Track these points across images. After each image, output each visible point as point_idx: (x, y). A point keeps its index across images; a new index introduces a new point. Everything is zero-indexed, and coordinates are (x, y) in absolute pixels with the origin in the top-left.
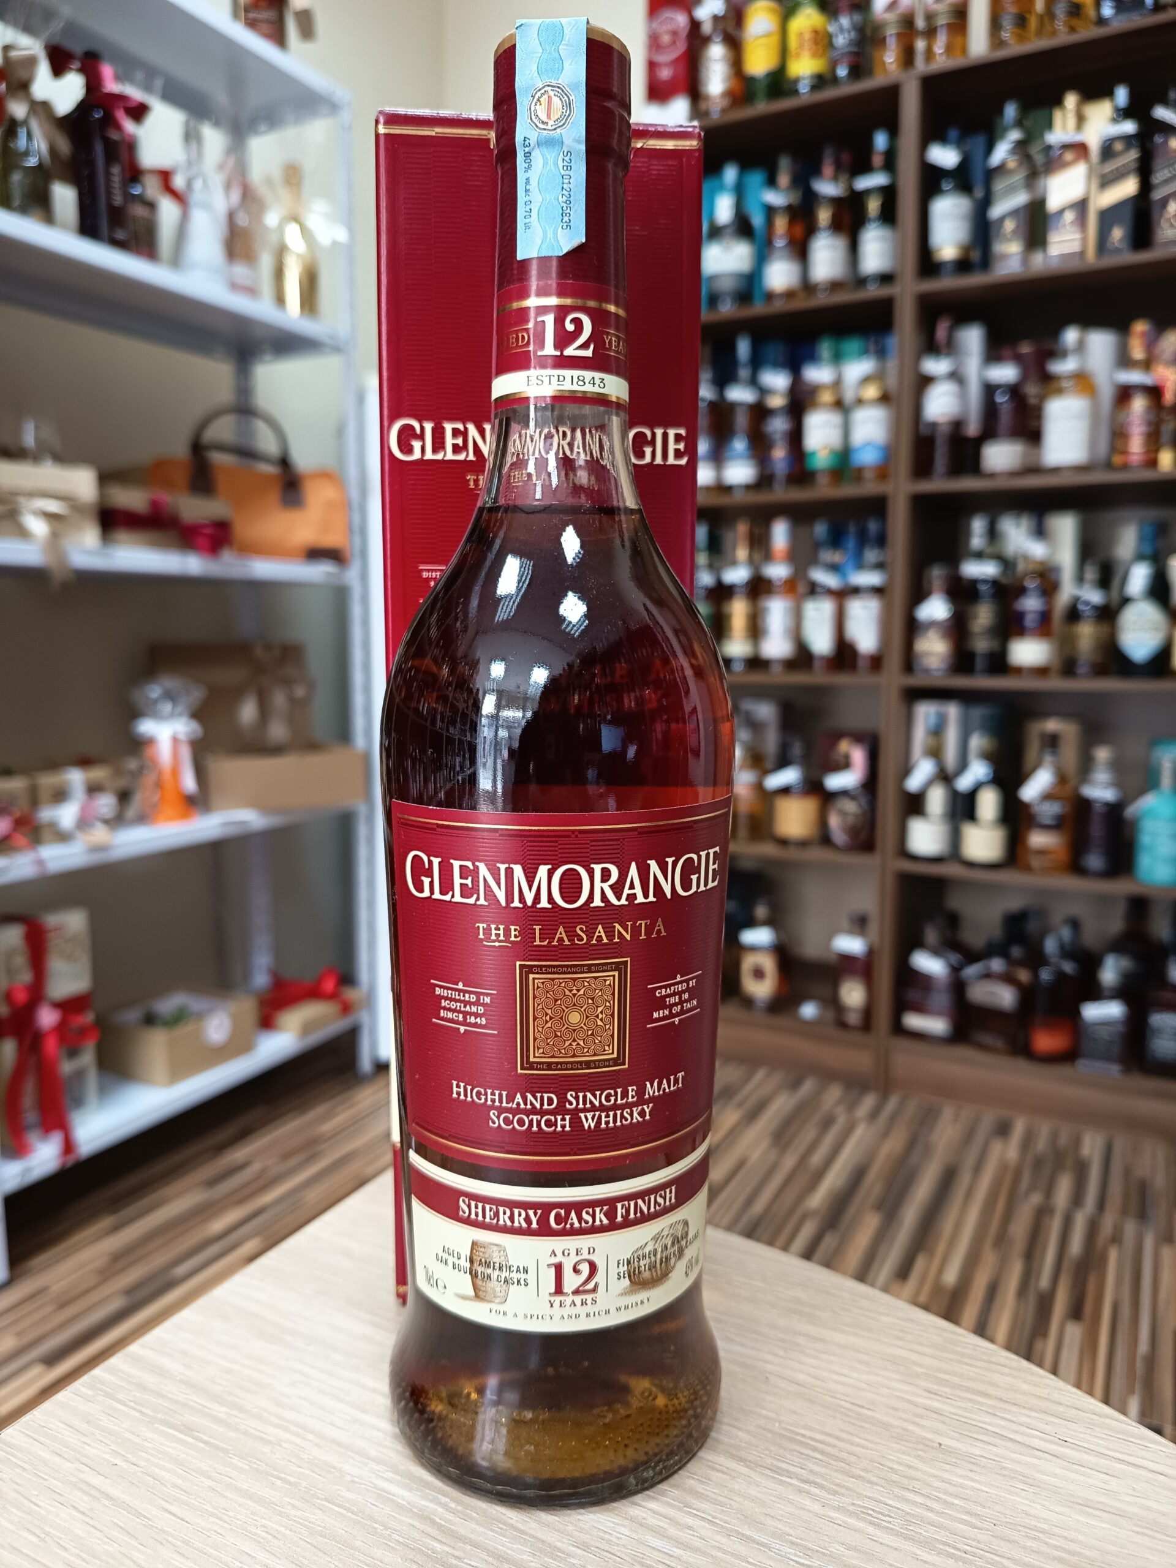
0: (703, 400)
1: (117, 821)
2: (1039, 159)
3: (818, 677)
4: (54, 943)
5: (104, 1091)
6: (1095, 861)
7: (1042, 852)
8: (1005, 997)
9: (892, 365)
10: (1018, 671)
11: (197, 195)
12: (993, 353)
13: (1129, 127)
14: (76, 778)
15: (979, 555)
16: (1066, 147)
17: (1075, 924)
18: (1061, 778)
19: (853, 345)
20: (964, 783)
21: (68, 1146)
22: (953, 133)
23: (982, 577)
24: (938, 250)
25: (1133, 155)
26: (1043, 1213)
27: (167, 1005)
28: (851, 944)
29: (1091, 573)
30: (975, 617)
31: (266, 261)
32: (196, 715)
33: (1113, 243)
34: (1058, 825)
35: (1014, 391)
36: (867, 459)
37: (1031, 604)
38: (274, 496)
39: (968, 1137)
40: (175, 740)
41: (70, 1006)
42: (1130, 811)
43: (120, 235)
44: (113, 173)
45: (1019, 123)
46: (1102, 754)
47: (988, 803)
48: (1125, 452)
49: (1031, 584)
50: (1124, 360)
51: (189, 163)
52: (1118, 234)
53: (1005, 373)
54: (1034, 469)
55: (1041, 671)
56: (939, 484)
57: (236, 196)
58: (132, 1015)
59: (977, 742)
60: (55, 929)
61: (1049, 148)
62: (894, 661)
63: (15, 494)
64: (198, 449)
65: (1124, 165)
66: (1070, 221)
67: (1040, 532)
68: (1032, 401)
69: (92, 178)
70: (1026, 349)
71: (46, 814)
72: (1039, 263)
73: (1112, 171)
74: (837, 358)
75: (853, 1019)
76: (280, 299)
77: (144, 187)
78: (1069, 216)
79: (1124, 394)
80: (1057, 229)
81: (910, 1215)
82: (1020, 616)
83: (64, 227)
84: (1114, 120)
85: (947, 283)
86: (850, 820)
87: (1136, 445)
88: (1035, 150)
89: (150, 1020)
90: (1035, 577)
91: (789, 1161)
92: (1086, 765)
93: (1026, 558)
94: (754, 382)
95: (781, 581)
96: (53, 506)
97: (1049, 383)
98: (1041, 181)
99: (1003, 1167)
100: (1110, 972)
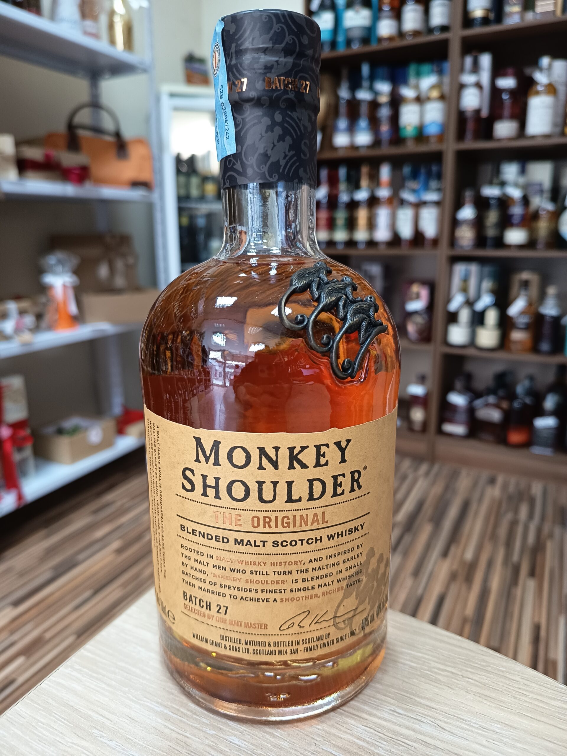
0: (343, 99)
3: (404, 251)
4: (7, 394)
6: (545, 346)
7: (516, 342)
8: (495, 415)
9: (446, 79)
10: (509, 247)
12: (498, 71)
14: (12, 307)
17: (531, 378)
18: (530, 304)
19: (426, 68)
20: (479, 306)
21: (20, 497)
23: (492, 196)
24: (474, 11)
26: (514, 524)
27: (69, 423)
28: (418, 390)
30: (487, 217)
31: (103, 19)
32: (76, 272)
34: (527, 327)
35: (513, 92)
36: (432, 130)
37: (517, 211)
38: (113, 153)
39: (475, 484)
40: (65, 286)
41: (17, 426)
42: (564, 321)
46: (551, 291)
47: (492, 317)
53: (508, 83)
54: (522, 136)
55: (521, 247)
56: (468, 145)
58: (51, 429)
59: (487, 284)
60: (7, 387)
62: (445, 242)
64: (71, 128)
67: (524, 171)
72: (531, 18)
74: (417, 75)
75: (417, 427)
76: (112, 41)
81: (447, 524)
82: (511, 217)
85: (477, 30)
86: (419, 327)
92: (542, 296)
94: (371, 88)
95: (385, 198)
99: (493, 500)
100: (550, 403)
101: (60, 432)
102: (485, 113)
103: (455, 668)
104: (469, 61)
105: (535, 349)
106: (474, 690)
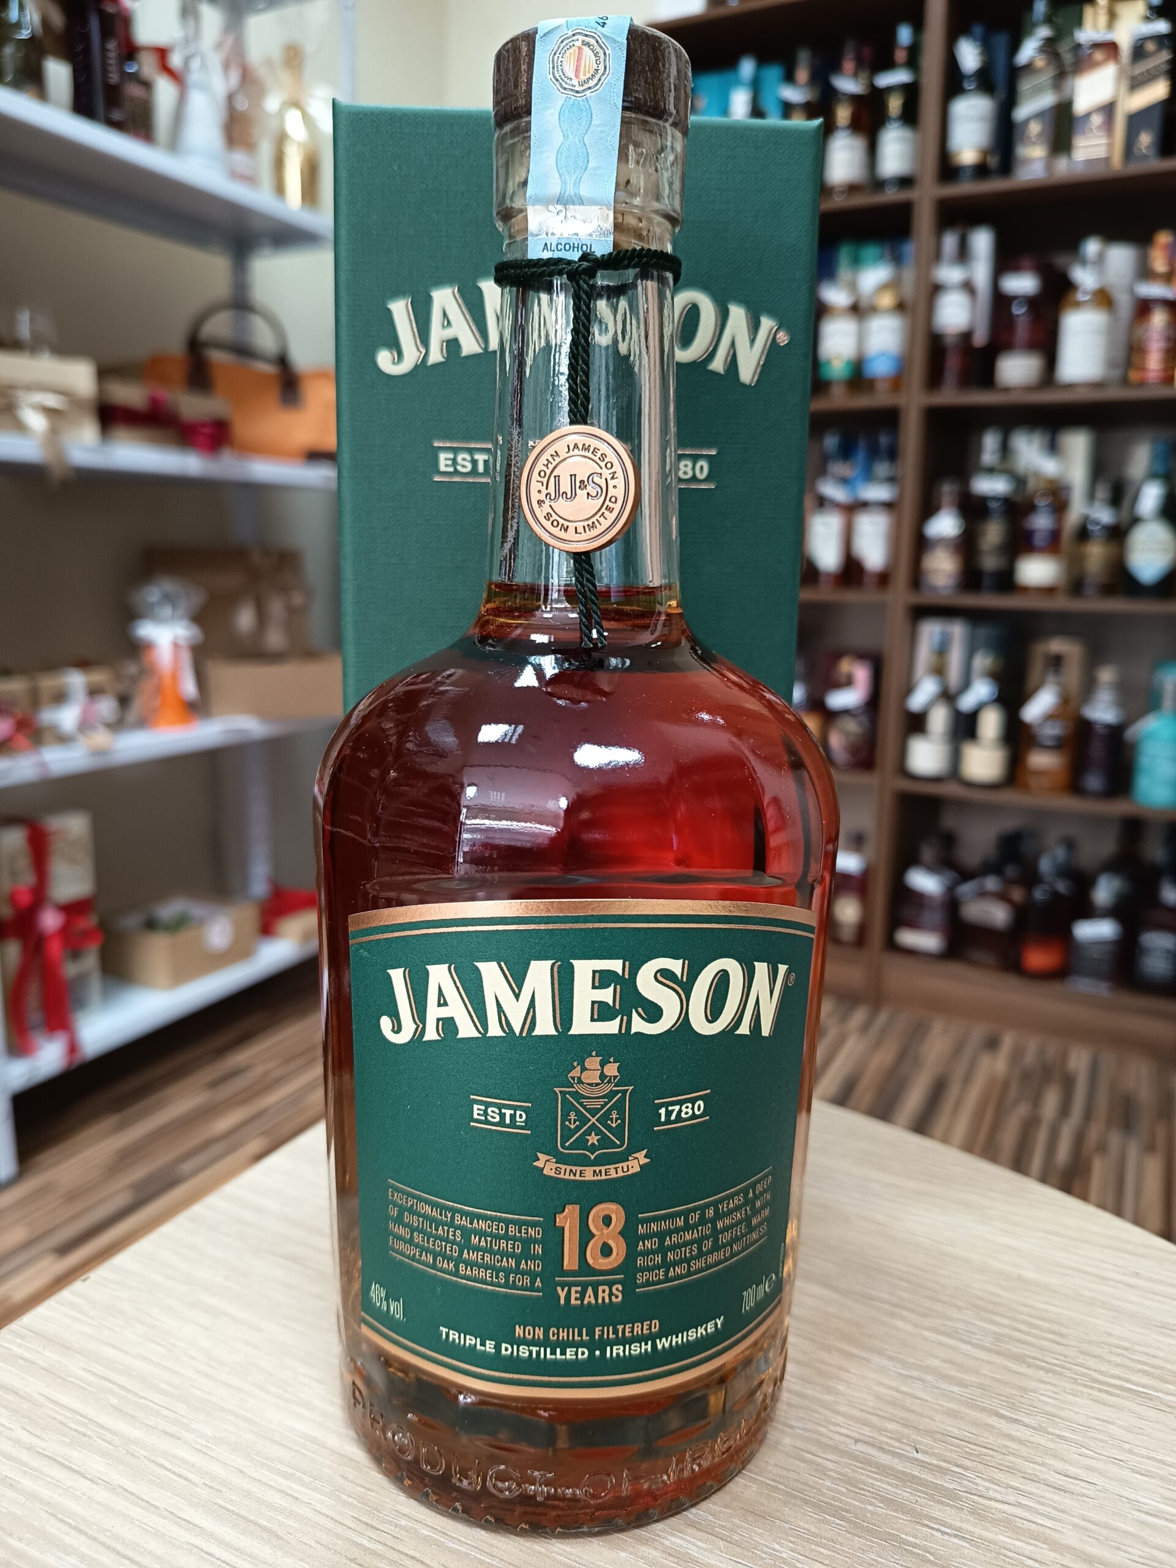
1: (117, 725)
2: (1068, 58)
3: (824, 594)
4: (57, 846)
5: (110, 992)
6: (1094, 781)
7: (1039, 773)
8: (998, 915)
9: (909, 272)
10: (1025, 590)
11: (195, 76)
13: (1162, 26)
14: (76, 680)
15: (991, 471)
16: (1097, 46)
18: (1064, 700)
19: (870, 251)
20: (968, 702)
21: (73, 1047)
22: (978, 30)
23: (991, 494)
24: (958, 154)
25: (1165, 56)
26: (1030, 1124)
27: (168, 910)
28: (851, 863)
29: (1103, 492)
30: (985, 535)
32: (198, 618)
33: (1141, 149)
34: (1059, 745)
35: (1033, 303)
36: (881, 368)
37: (1041, 522)
38: (273, 395)
39: (958, 1050)
40: (176, 645)
41: (74, 910)
42: (1130, 733)
43: (117, 116)
44: (108, 48)
45: (1048, 20)
46: (1106, 675)
47: (991, 723)
48: (1143, 369)
49: (1042, 502)
50: (1145, 272)
51: (187, 41)
52: (1145, 140)
53: (1023, 284)
54: (1052, 385)
55: (1049, 591)
56: (949, 396)
57: (234, 78)
58: (134, 920)
59: (982, 661)
60: (58, 833)
61: (1079, 46)
62: (902, 578)
63: (12, 387)
64: (195, 346)
65: (1155, 67)
66: (1098, 124)
67: (1053, 448)
69: (87, 55)
71: (47, 716)
72: (1064, 169)
73: (1143, 73)
74: (856, 264)
75: (847, 934)
76: (280, 189)
77: (139, 64)
78: (1097, 120)
79: (1144, 308)
80: (1084, 133)
82: (1030, 534)
83: (57, 104)
84: (1147, 19)
85: (966, 188)
86: (852, 739)
87: (1154, 362)
88: (1064, 48)
89: (154, 924)
90: (1048, 494)
92: (1089, 686)
93: (1037, 475)
96: (51, 401)
97: (1068, 294)
98: (1068, 82)
99: (992, 1079)
100: (1104, 892)
101: (151, 925)
102: (980, 338)
104: (950, 242)
105: (1074, 785)
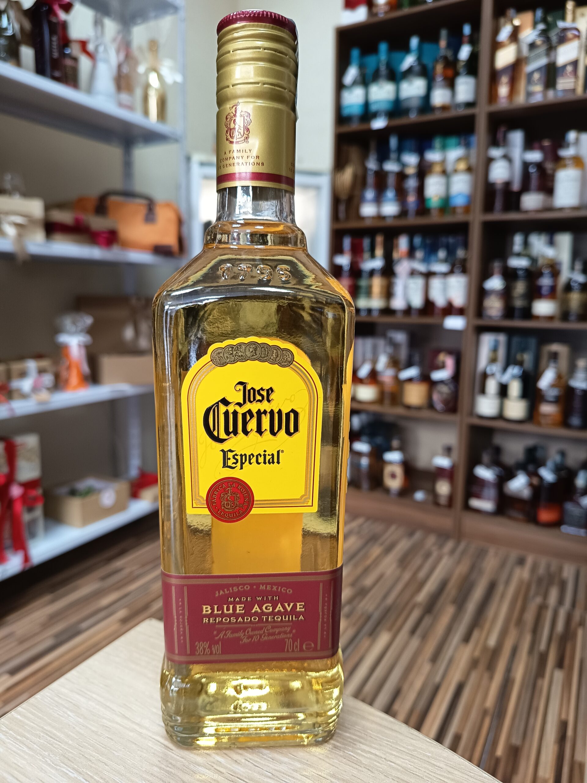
0: (371, 170)
2: (554, 39)
4: (20, 452)
5: (47, 529)
6: (576, 421)
7: (545, 416)
8: (524, 491)
9: (473, 152)
10: (537, 318)
11: (101, 55)
12: (528, 145)
14: (32, 365)
15: (519, 255)
17: (563, 454)
18: (559, 377)
19: (452, 141)
20: (505, 378)
21: (27, 559)
23: (519, 267)
26: (542, 608)
27: (83, 484)
28: (443, 462)
29: (579, 266)
30: (515, 288)
34: (557, 401)
35: (539, 166)
36: (459, 201)
37: (546, 282)
38: (141, 217)
39: (503, 564)
40: (79, 346)
41: (29, 486)
43: (57, 74)
44: (53, 40)
45: (544, 20)
46: (581, 363)
47: (515, 388)
49: (546, 271)
51: (97, 38)
53: (535, 156)
54: (550, 209)
55: (550, 318)
56: (498, 216)
57: (122, 56)
58: (63, 490)
60: (21, 445)
61: (560, 30)
62: (471, 311)
66: (570, 71)
67: (551, 243)
68: (549, 172)
69: (42, 42)
70: (546, 143)
71: (15, 384)
72: (552, 96)
74: (444, 148)
75: (443, 501)
76: (146, 112)
77: (72, 50)
78: (569, 69)
80: (563, 76)
81: (471, 607)
82: (540, 288)
83: (27, 69)
85: (504, 107)
86: (445, 396)
88: (552, 34)
89: (73, 493)
90: (549, 267)
91: (407, 576)
92: (572, 369)
93: (543, 257)
94: (399, 160)
96: (19, 220)
97: (558, 161)
98: (554, 51)
99: (521, 582)
100: (581, 481)
102: (515, 186)
103: (380, 750)
105: (565, 423)
106: (393, 775)
